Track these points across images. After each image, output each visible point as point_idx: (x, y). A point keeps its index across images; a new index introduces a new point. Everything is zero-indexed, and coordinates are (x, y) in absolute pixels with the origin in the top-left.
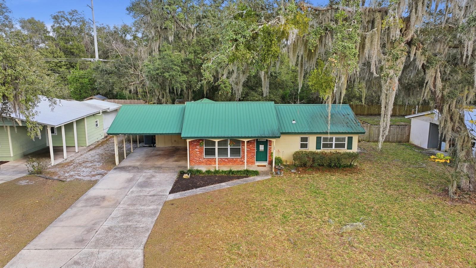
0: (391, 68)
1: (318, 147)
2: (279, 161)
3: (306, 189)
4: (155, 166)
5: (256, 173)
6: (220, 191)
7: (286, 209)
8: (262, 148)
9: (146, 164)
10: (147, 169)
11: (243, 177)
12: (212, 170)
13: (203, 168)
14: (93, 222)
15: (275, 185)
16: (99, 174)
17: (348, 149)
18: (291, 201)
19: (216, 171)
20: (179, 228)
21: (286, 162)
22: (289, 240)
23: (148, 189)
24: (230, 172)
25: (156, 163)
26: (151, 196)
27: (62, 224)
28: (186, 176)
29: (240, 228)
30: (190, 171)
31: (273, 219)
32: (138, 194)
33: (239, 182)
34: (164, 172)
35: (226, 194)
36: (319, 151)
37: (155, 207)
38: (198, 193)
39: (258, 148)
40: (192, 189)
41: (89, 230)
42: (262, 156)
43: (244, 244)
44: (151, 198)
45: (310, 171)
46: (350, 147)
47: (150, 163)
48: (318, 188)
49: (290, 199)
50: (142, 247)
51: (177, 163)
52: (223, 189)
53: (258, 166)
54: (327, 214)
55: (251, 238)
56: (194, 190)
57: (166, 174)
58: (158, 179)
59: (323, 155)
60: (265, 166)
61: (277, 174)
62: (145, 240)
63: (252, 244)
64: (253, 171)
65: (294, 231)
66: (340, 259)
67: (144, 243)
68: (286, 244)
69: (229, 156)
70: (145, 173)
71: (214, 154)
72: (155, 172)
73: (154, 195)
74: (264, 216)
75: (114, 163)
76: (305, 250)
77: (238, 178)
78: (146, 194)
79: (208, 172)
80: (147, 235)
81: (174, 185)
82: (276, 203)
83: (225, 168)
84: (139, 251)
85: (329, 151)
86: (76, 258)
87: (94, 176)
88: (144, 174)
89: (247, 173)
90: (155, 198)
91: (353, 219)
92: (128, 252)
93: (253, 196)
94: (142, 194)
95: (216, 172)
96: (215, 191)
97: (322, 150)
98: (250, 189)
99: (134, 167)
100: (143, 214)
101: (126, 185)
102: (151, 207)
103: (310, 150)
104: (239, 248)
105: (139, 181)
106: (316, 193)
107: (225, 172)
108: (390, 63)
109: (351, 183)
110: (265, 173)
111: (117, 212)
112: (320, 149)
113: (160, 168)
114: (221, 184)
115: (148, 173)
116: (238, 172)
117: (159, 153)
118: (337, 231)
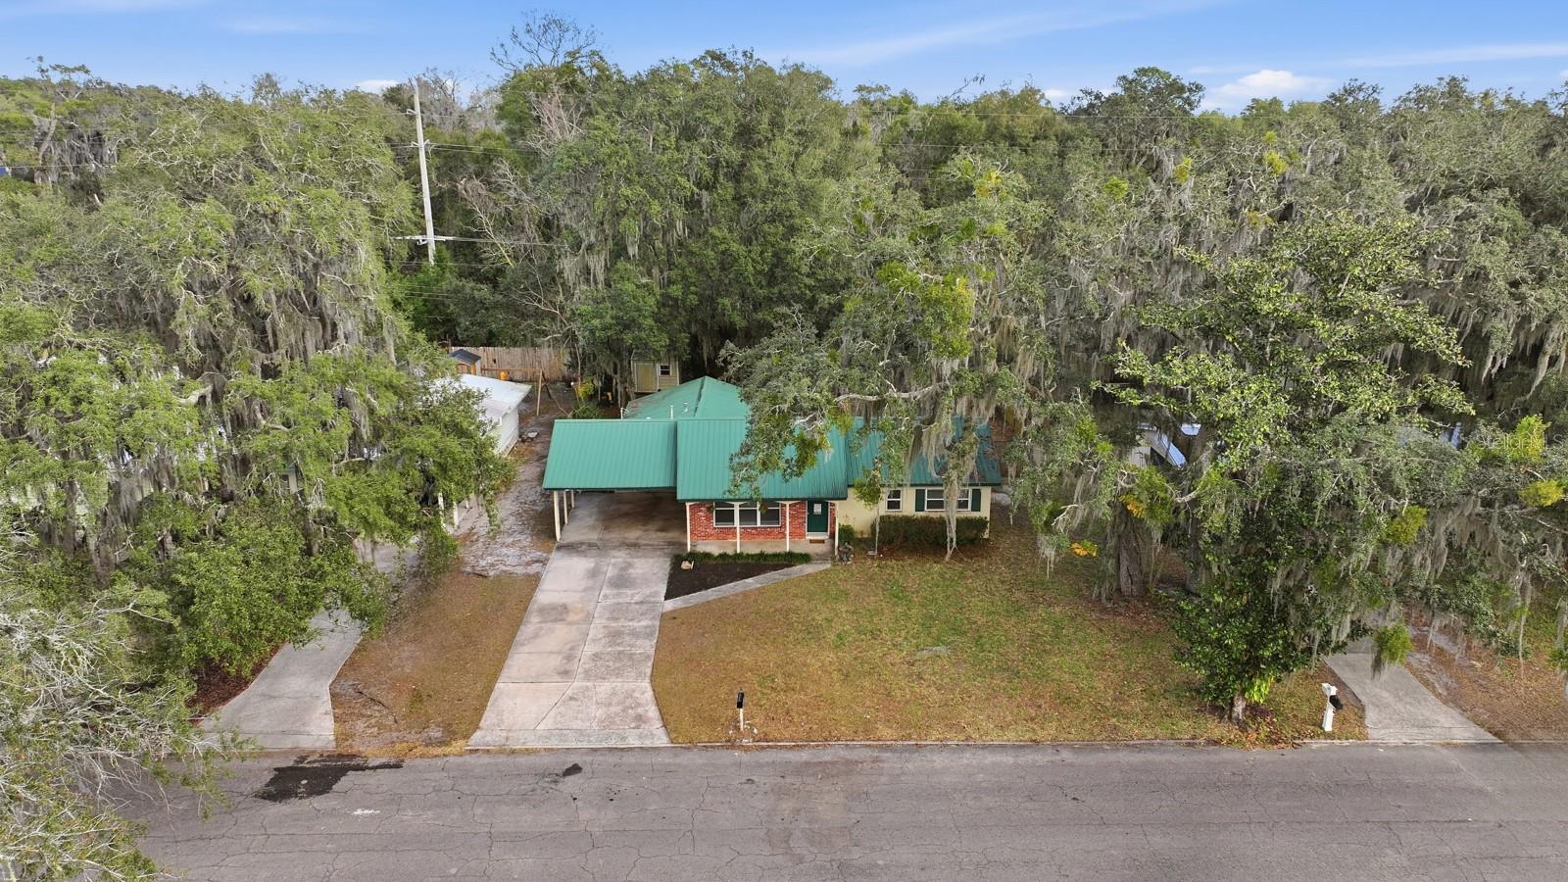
0: (955, 467)
1: (919, 507)
2: (847, 533)
3: (884, 590)
4: (627, 541)
5: (805, 558)
6: (745, 595)
7: (844, 625)
8: (818, 509)
9: (608, 536)
10: (614, 548)
11: (782, 567)
12: (730, 552)
13: (714, 548)
14: (569, 646)
15: (835, 583)
16: (537, 561)
17: (973, 510)
18: (854, 612)
19: (736, 554)
20: (691, 654)
21: (862, 533)
22: (840, 670)
23: (629, 592)
24: (762, 555)
25: (626, 535)
26: (636, 603)
27: (526, 649)
28: (686, 565)
29: (775, 655)
30: (692, 556)
31: (822, 642)
32: (615, 601)
33: (777, 577)
34: (645, 557)
35: (756, 601)
36: (920, 514)
37: (650, 623)
38: (710, 599)
39: (811, 509)
40: (700, 590)
41: (569, 658)
42: (819, 523)
43: (779, 676)
44: (637, 606)
45: (900, 553)
46: (976, 507)
47: (615, 535)
48: (904, 589)
49: (853, 609)
50: (647, 680)
51: (664, 534)
52: (750, 591)
53: (811, 541)
54: (903, 633)
55: (790, 668)
56: (703, 592)
57: (651, 561)
58: (639, 571)
59: (928, 521)
60: (823, 542)
61: (841, 559)
62: (649, 671)
63: (790, 675)
64: (801, 554)
65: (848, 658)
66: (898, 693)
67: (649, 674)
68: (835, 675)
69: (759, 524)
70: (614, 557)
71: (732, 520)
72: (632, 557)
73: (641, 603)
74: (810, 636)
75: (555, 537)
76: (858, 683)
77: (775, 568)
78: (628, 600)
79: (723, 556)
80: (650, 664)
81: (670, 583)
82: (829, 616)
83: (753, 549)
84: (646, 684)
85: (938, 515)
86: (569, 693)
87: (528, 564)
88: (613, 560)
89: (791, 559)
90: (644, 607)
91: (938, 641)
92: (632, 686)
93: (797, 603)
94: (621, 600)
95: (738, 556)
96: (736, 595)
97: (927, 513)
98: (793, 590)
99: (591, 545)
100: (634, 634)
101: (590, 583)
102: (644, 623)
103: (905, 514)
104: (773, 681)
105: (609, 575)
106: (899, 595)
107: (752, 556)
108: (955, 461)
109: (962, 576)
110: (822, 558)
111: (596, 629)
112: (923, 510)
113: (635, 546)
114: (747, 580)
115: (619, 557)
116: (775, 555)
117: (626, 508)
118: (907, 659)
